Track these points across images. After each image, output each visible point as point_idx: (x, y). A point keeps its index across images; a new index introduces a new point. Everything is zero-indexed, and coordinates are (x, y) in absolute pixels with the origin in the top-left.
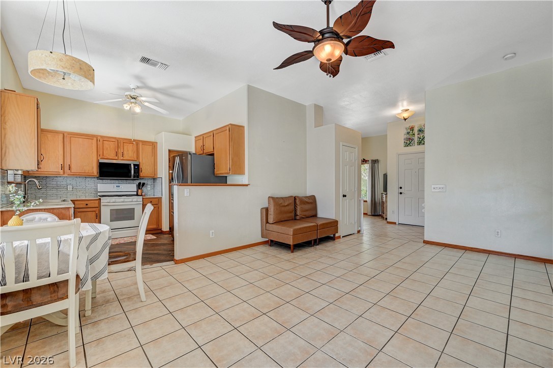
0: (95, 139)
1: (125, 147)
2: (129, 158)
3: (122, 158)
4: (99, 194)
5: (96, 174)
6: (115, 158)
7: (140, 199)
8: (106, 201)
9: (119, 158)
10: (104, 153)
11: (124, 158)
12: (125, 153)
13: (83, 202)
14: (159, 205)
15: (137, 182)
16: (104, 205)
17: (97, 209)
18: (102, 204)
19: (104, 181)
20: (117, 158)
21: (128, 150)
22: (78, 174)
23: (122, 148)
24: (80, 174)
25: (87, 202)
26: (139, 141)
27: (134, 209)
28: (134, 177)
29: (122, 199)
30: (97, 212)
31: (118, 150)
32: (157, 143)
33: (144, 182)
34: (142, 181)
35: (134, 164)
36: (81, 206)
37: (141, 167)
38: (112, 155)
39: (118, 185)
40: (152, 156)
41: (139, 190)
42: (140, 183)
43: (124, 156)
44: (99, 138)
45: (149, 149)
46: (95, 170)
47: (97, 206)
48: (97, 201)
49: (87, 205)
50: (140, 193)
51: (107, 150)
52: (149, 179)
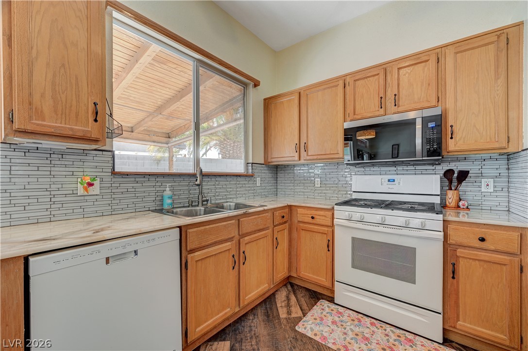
0: (341, 83)
1: (403, 80)
2: (412, 107)
3: (395, 109)
5: (342, 155)
6: (377, 113)
9: (388, 112)
10: (357, 107)
11: (402, 108)
12: (403, 94)
13: (309, 212)
17: (329, 229)
18: (336, 221)
20: (382, 111)
21: (410, 86)
22: (315, 157)
23: (394, 83)
24: (319, 158)
25: (313, 212)
26: (447, 46)
28: (426, 154)
31: (385, 91)
37: (450, 121)
38: (373, 107)
39: (393, 177)
40: (497, 79)
41: (450, 194)
42: (450, 173)
43: (401, 102)
44: (348, 79)
46: (341, 148)
47: (328, 223)
48: (330, 214)
49: (313, 218)
50: (450, 201)
51: (362, 100)
52: (496, 156)
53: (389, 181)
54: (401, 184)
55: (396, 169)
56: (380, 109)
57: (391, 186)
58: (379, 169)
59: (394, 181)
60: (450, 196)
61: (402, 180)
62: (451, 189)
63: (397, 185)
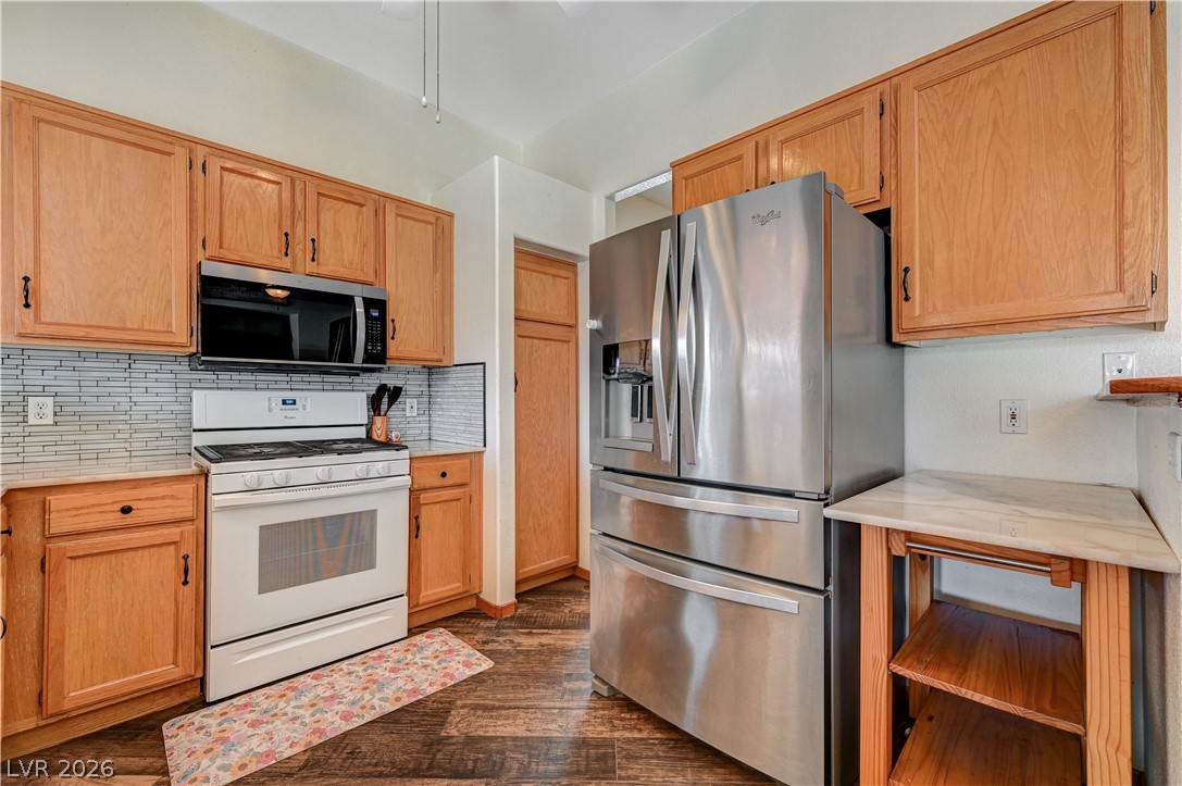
0: (181, 154)
1: (327, 217)
2: (343, 272)
3: (311, 267)
4: (199, 440)
5: (183, 338)
6: (275, 262)
7: (398, 462)
8: (237, 482)
9: (300, 268)
10: (228, 232)
11: (323, 270)
12: (325, 243)
13: (105, 496)
14: (473, 486)
15: (372, 382)
16: (223, 509)
17: (189, 528)
18: (216, 501)
19: (224, 376)
20: (286, 263)
21: (338, 235)
22: (80, 333)
23: (311, 217)
24: (96, 334)
26: (386, 196)
27: (375, 511)
28: (368, 357)
29: (318, 467)
30: (188, 548)
31: (293, 225)
32: (451, 215)
33: (399, 383)
34: (390, 380)
35: (365, 300)
36: (92, 521)
37: (390, 315)
38: (269, 248)
39: (289, 395)
40: (435, 272)
41: (378, 420)
42: (382, 389)
43: (322, 257)
44: (201, 152)
45: (422, 235)
46: (180, 322)
47: (188, 512)
48: (189, 487)
50: (379, 432)
51: (241, 221)
52: (418, 368)
53: (284, 402)
54: (309, 409)
55: (289, 379)
56: (284, 257)
57: (289, 414)
58: (253, 378)
59: (294, 403)
60: (379, 425)
61: (309, 400)
62: (379, 415)
63: (301, 410)
